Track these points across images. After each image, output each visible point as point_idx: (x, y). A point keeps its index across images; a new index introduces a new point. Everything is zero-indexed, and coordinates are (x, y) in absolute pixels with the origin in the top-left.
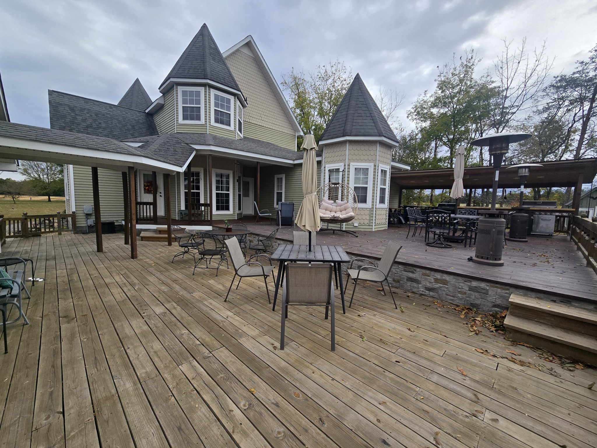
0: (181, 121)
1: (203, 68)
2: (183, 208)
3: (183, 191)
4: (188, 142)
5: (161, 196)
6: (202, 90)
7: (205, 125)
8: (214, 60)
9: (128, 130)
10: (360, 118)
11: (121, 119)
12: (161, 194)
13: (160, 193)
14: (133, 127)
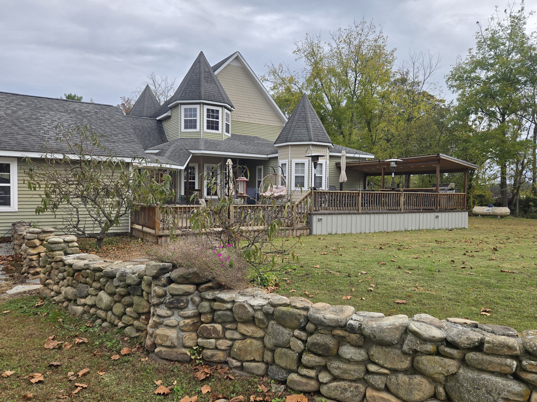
0: (183, 130)
1: (199, 91)
2: (183, 194)
3: (183, 181)
4: (187, 148)
6: (198, 107)
7: (199, 132)
8: (207, 82)
9: (146, 136)
10: (299, 128)
11: (141, 128)
14: (149, 133)
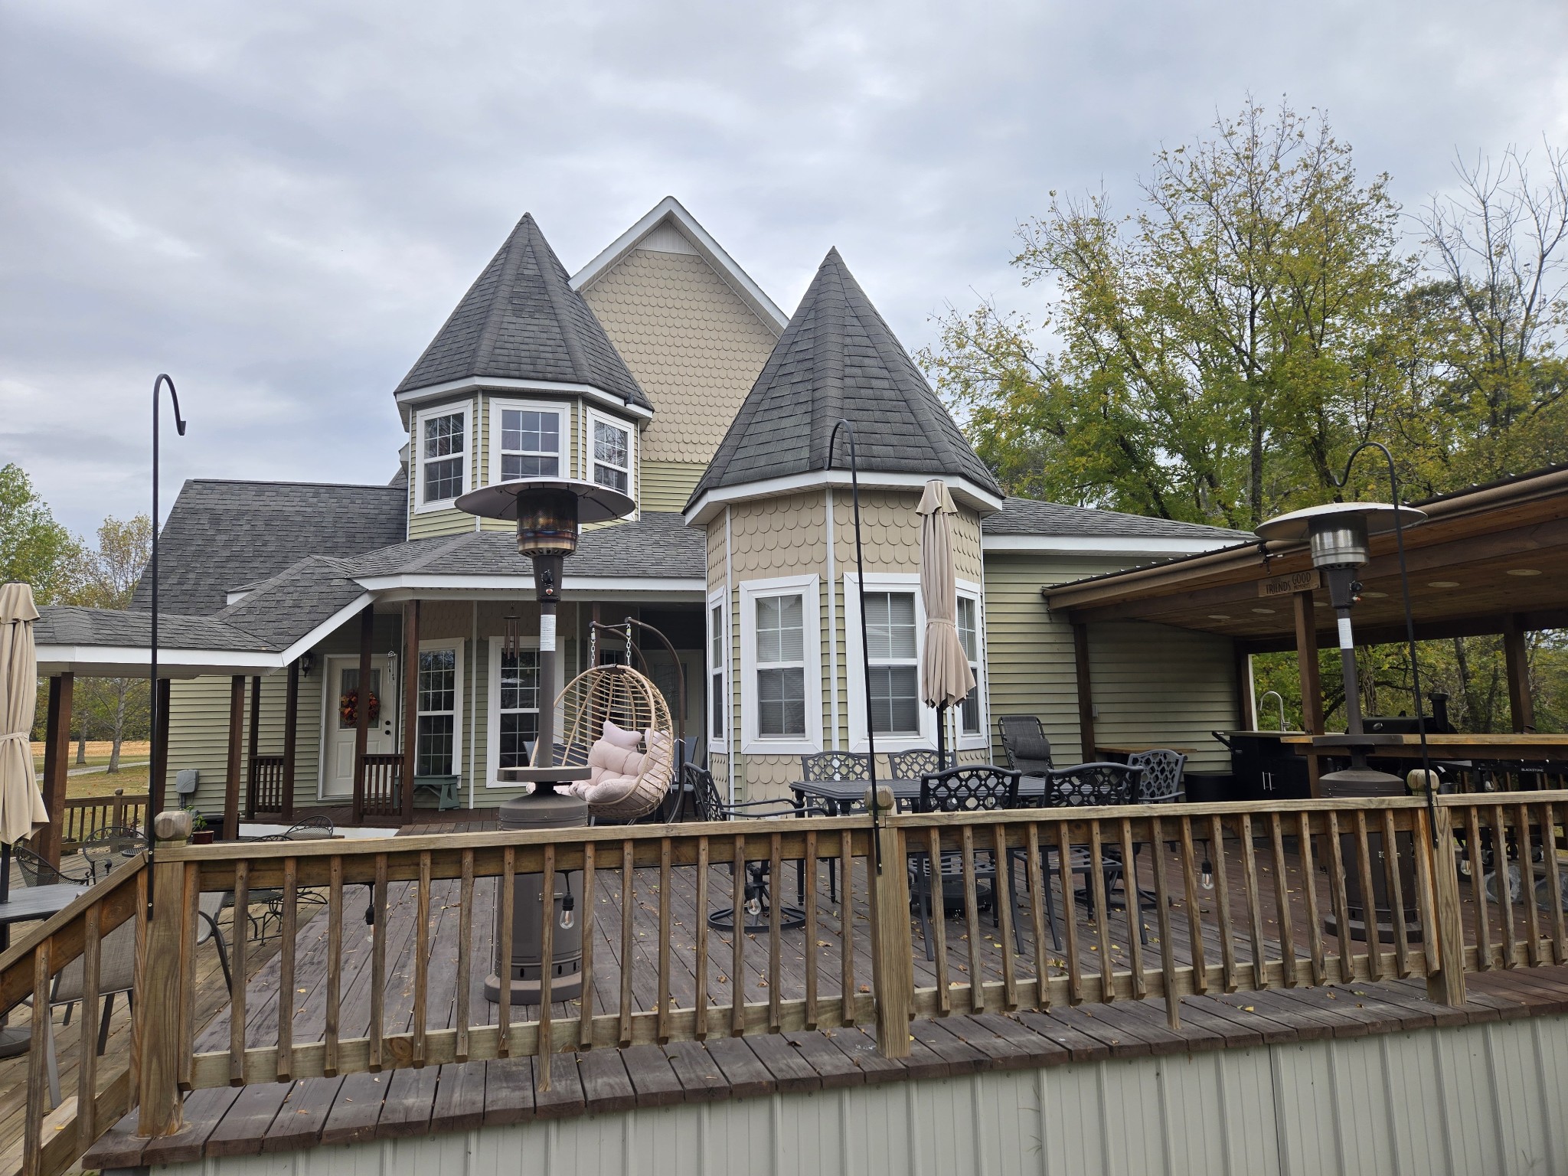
0: (420, 505)
1: (473, 346)
5: (388, 732)
6: (466, 407)
12: (388, 728)
13: (388, 723)
